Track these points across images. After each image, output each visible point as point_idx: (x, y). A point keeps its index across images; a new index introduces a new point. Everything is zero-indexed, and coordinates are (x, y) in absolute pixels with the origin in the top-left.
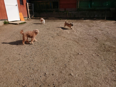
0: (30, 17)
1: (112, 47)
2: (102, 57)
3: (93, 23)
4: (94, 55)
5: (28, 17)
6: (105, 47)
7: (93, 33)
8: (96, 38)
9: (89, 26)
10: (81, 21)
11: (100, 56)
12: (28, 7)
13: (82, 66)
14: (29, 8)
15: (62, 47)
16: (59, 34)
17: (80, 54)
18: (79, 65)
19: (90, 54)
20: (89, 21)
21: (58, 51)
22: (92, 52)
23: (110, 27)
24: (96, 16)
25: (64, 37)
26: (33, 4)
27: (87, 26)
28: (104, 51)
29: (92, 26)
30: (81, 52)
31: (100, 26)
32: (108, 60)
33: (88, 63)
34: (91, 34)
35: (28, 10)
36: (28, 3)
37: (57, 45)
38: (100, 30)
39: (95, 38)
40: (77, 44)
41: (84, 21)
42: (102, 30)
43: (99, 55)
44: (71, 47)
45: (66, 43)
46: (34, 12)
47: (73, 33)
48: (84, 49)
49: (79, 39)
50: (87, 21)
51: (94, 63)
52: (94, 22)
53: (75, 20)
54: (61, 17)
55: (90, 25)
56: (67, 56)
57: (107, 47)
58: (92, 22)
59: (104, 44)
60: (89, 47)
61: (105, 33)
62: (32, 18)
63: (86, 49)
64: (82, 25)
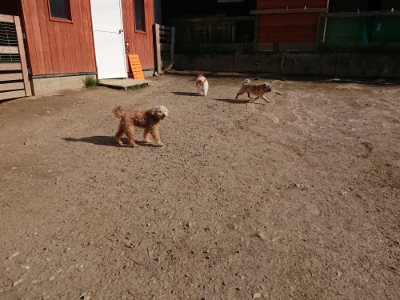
0: (163, 69)
2: (371, 203)
3: (371, 96)
4: (344, 193)
5: (156, 69)
6: (390, 175)
7: (360, 129)
8: (366, 145)
9: (354, 105)
11: (364, 197)
12: (158, 38)
13: (300, 219)
14: (161, 41)
15: (245, 163)
16: (243, 125)
17: (298, 185)
18: (290, 215)
19: (333, 189)
20: (356, 88)
21: (231, 172)
24: (386, 70)
25: (259, 135)
26: (173, 29)
27: (345, 105)
28: (382, 187)
29: (363, 105)
31: (392, 107)
32: (387, 213)
33: (317, 212)
34: (354, 129)
35: (159, 45)
36: (157, 26)
37: (232, 156)
39: (363, 143)
40: (298, 157)
41: (341, 86)
42: (395, 121)
43: (361, 195)
44: (275, 164)
45: (260, 151)
46: (176, 53)
47: (289, 123)
49: (306, 142)
50: (349, 86)
51: (339, 214)
53: (309, 84)
54: (259, 72)
55: (357, 101)
56: (256, 188)
57: (396, 174)
58: (367, 92)
59: (388, 165)
60: (336, 171)
62: (166, 73)
63: (324, 173)
64: (329, 101)
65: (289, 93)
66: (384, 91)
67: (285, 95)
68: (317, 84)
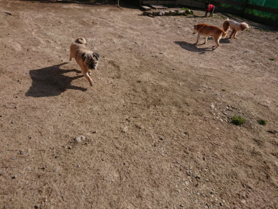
1: (161, 88)
2: (152, 132)
3: (92, 15)
4: (125, 129)
6: (145, 91)
7: (100, 48)
9: (83, 23)
10: (54, 4)
11: (143, 127)
19: (114, 127)
20: (78, 7)
22: (117, 117)
23: (135, 28)
27: (76, 23)
28: (148, 107)
29: (90, 23)
30: (83, 128)
31: (112, 24)
32: (169, 139)
33: (117, 175)
38: (114, 35)
39: (110, 62)
41: (66, 6)
43: (139, 124)
44: (38, 113)
45: (11, 98)
47: (34, 49)
48: (91, 111)
50: (72, 6)
52: (93, 11)
57: (149, 89)
58: (87, 11)
59: (139, 82)
61: (130, 44)
63: (96, 108)
64: (62, 21)
65: (21, 13)
66: (98, 10)
67: (18, 16)
68: (45, 4)
